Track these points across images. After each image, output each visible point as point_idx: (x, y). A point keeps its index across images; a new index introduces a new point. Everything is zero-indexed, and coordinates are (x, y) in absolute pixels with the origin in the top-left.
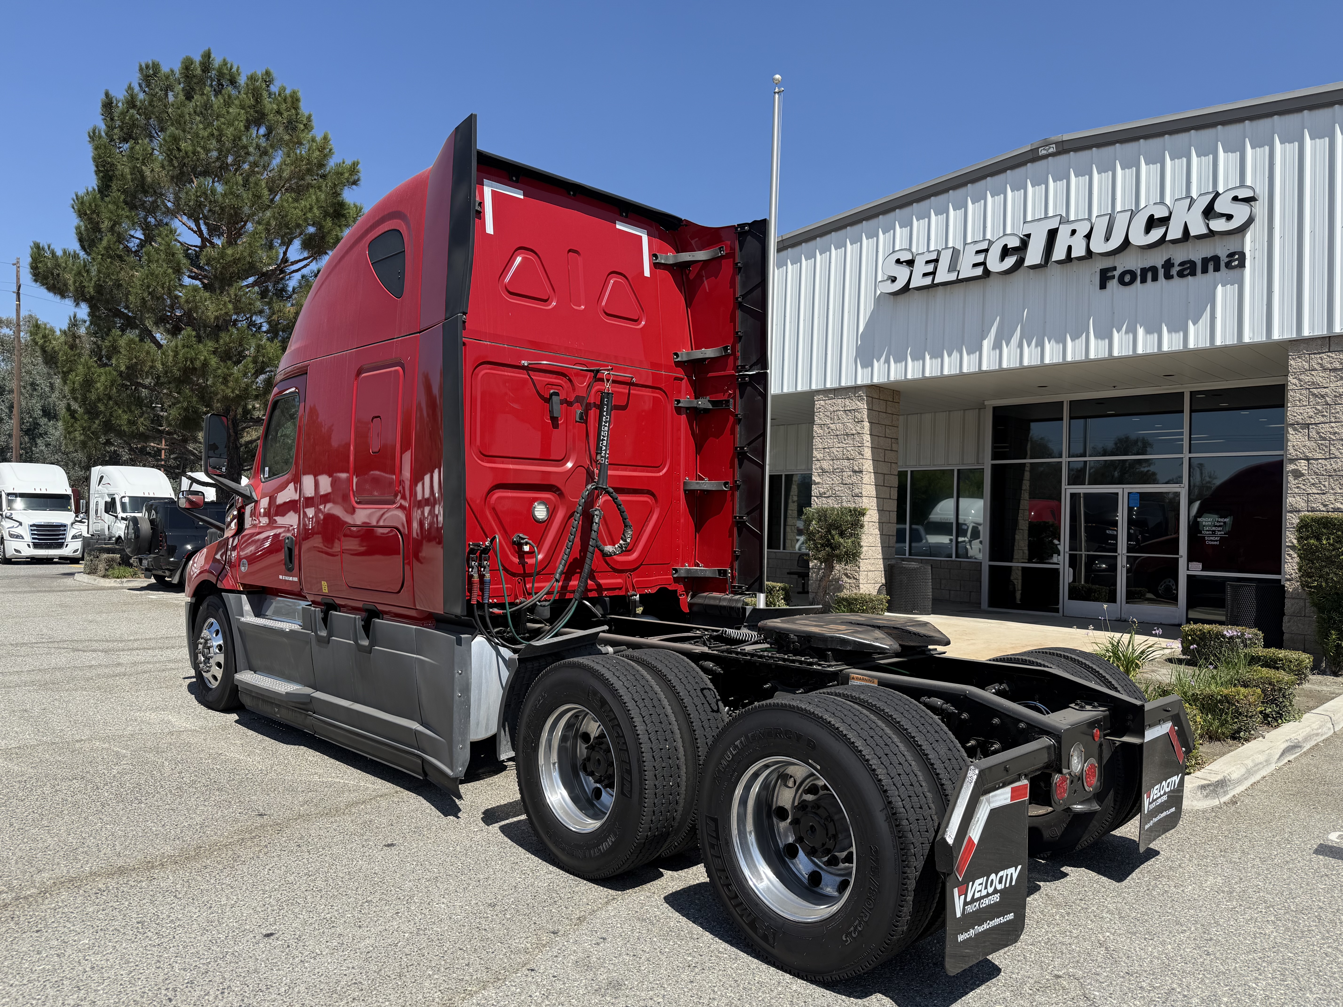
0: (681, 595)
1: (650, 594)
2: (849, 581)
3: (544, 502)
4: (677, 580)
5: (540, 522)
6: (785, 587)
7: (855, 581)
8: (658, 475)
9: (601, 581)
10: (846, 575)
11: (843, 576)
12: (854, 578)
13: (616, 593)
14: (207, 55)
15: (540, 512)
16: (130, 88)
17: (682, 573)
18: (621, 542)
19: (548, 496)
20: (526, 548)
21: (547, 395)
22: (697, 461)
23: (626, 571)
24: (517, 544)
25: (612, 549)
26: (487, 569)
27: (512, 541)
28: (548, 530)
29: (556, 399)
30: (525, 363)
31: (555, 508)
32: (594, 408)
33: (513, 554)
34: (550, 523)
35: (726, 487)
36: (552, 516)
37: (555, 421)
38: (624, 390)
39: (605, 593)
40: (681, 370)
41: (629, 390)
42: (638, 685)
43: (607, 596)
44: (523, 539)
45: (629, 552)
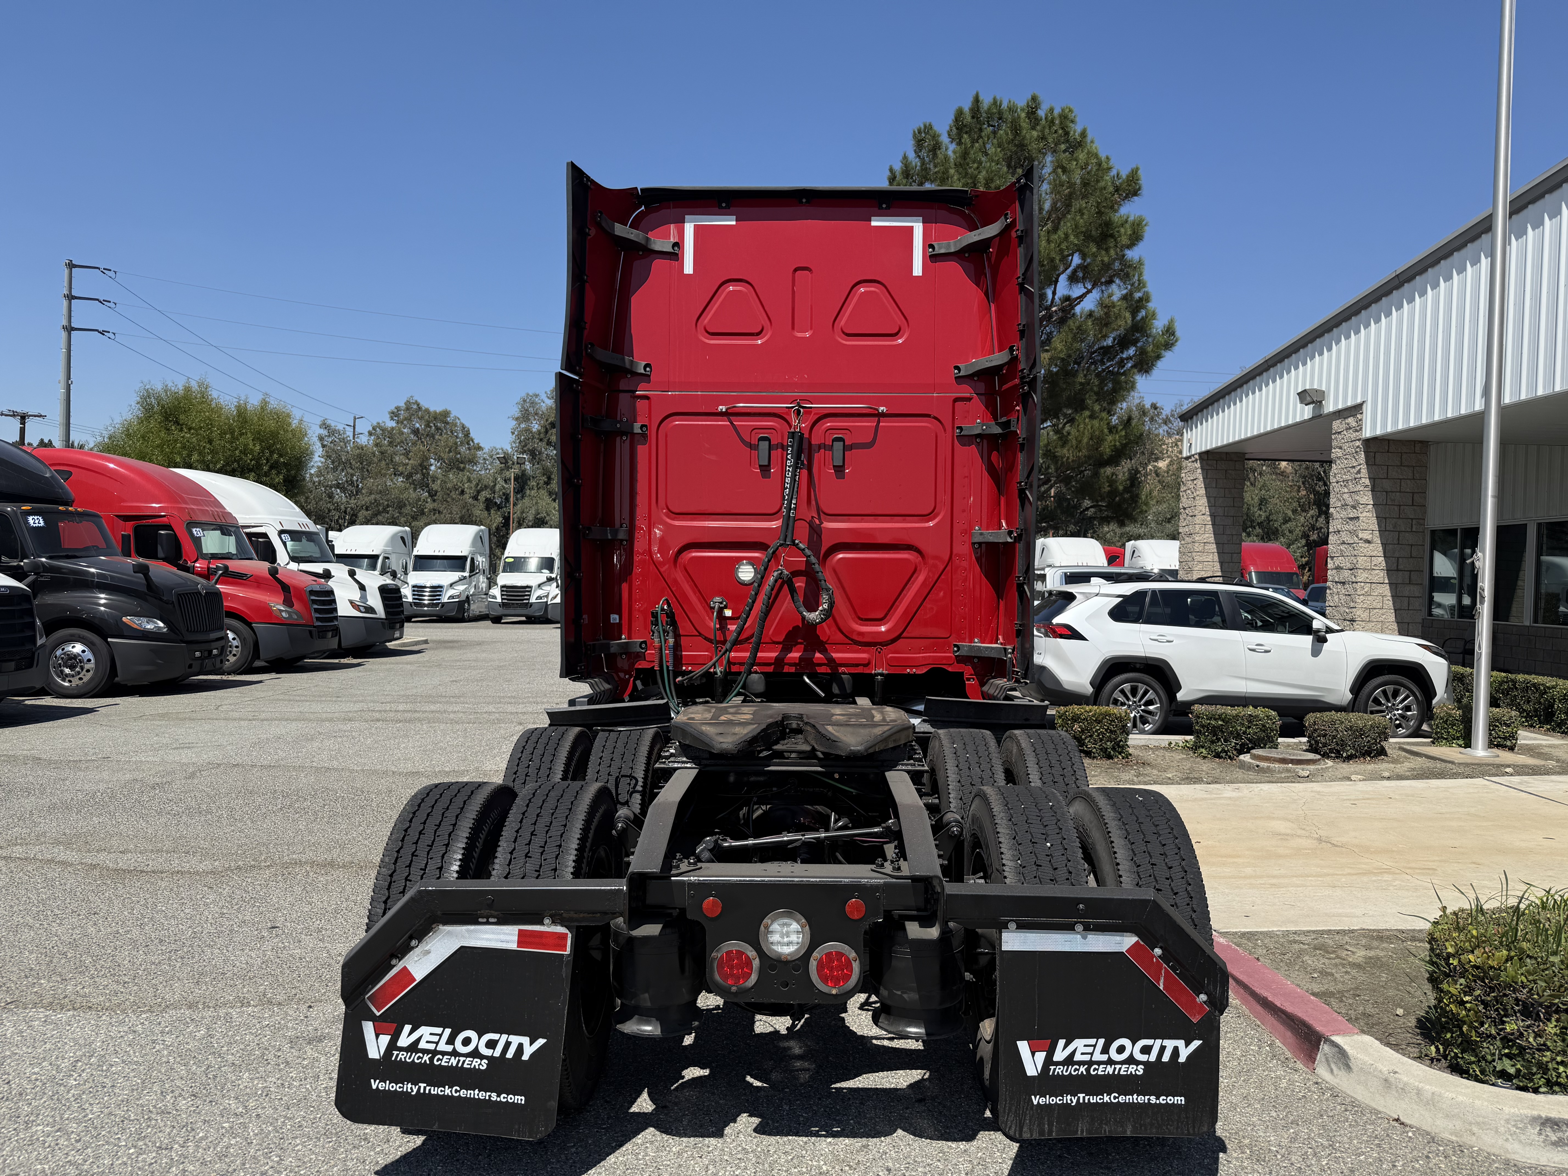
0: (969, 679)
1: (915, 674)
3: (752, 561)
4: (961, 659)
5: (746, 585)
8: (927, 525)
9: (834, 655)
13: (859, 670)
14: (977, 100)
15: (746, 573)
16: (905, 157)
17: (964, 652)
18: (820, 608)
19: (756, 555)
20: (728, 613)
21: (754, 441)
22: (1000, 505)
23: (874, 644)
24: (714, 608)
25: (813, 616)
26: (671, 634)
27: (709, 605)
28: (756, 594)
29: (764, 445)
30: (722, 408)
31: (766, 569)
32: (822, 450)
33: (712, 620)
34: (759, 586)
35: (1011, 538)
36: (762, 577)
37: (765, 469)
38: (870, 423)
39: (842, 669)
40: (965, 387)
41: (879, 422)
42: (537, 761)
43: (844, 673)
44: (721, 603)
45: (880, 621)
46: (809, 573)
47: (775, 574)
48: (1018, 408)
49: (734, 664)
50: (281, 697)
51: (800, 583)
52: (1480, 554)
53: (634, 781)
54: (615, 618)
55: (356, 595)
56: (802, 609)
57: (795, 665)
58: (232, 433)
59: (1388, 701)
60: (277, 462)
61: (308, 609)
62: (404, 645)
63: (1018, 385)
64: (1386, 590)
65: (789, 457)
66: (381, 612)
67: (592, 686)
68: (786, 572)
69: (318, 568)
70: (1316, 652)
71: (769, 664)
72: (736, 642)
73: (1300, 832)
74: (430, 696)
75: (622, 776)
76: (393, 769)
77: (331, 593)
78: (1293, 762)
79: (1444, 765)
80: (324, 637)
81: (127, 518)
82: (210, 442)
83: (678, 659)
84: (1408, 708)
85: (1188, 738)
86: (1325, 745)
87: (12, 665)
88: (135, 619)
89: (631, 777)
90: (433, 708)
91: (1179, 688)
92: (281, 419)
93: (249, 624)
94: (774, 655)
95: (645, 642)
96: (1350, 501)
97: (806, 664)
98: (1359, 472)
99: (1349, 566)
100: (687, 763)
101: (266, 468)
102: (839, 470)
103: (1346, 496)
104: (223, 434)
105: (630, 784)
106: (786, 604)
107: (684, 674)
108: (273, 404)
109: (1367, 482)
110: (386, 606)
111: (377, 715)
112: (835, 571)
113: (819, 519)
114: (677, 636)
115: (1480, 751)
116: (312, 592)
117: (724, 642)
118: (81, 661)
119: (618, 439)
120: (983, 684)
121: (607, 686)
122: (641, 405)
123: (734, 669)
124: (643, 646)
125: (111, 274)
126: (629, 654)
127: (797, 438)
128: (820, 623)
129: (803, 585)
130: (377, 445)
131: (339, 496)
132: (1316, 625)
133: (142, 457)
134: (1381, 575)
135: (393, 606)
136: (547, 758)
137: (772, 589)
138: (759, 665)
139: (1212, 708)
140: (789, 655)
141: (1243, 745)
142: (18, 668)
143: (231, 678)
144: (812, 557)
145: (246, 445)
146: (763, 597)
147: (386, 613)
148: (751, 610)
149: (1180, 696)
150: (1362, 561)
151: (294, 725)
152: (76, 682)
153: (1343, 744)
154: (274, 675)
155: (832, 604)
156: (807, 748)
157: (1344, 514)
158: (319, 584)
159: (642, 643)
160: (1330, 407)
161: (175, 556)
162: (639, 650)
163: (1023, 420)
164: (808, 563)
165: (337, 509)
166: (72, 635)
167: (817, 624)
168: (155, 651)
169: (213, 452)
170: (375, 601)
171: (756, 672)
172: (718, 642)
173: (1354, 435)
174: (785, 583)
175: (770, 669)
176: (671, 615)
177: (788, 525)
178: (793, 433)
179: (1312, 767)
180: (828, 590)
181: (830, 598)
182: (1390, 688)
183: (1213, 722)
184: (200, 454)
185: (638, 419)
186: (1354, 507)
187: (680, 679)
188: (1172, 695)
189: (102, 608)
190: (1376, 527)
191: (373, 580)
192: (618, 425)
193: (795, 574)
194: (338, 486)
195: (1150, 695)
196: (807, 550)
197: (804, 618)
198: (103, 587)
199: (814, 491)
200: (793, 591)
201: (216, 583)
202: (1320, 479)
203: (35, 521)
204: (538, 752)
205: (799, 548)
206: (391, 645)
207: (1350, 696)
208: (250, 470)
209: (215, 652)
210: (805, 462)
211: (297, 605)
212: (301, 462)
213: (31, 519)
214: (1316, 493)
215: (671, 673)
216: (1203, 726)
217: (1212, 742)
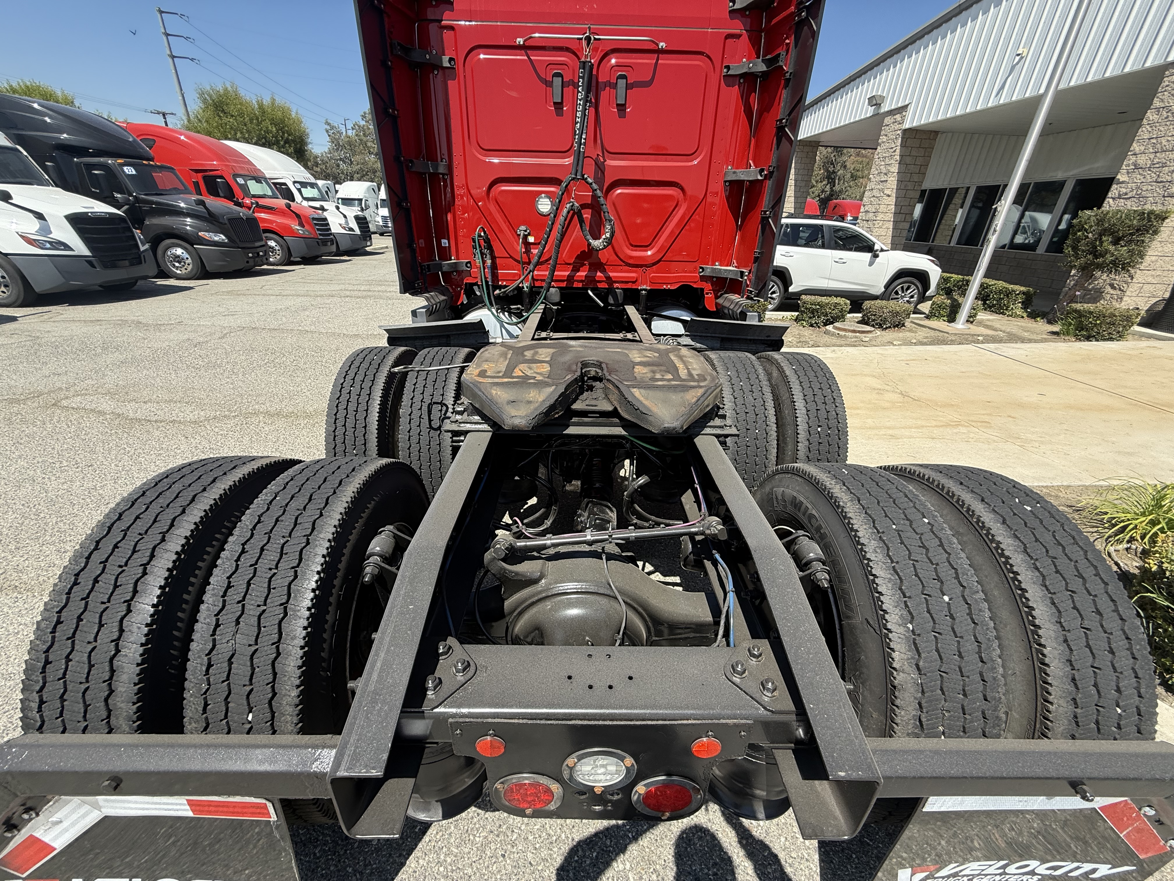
0: (707, 294)
1: (669, 290)
2: (1112, 291)
3: (549, 195)
4: (703, 278)
5: (545, 216)
6: (1028, 292)
7: (1119, 292)
8: (690, 164)
9: (611, 274)
10: (1112, 286)
11: (1108, 287)
12: (1120, 289)
13: (629, 286)
15: (544, 206)
17: (708, 273)
18: (604, 237)
19: (552, 189)
20: (531, 239)
21: (549, 79)
22: (749, 146)
23: (641, 266)
24: (519, 235)
25: (597, 243)
26: (488, 256)
27: (516, 232)
28: (553, 224)
29: (558, 81)
30: (520, 41)
31: (560, 202)
32: (608, 88)
33: (518, 244)
34: (555, 217)
35: (761, 176)
36: (557, 209)
37: (559, 106)
38: (648, 60)
39: (616, 285)
40: (737, 22)
41: (658, 60)
42: (357, 386)
43: (618, 288)
44: (525, 231)
45: (646, 247)
46: (595, 206)
47: (568, 206)
48: (787, 41)
49: (537, 280)
50: (300, 280)
51: (587, 215)
52: (1003, 202)
53: (444, 408)
54: (445, 242)
55: (343, 221)
56: (589, 237)
57: (582, 281)
58: (257, 119)
59: (903, 292)
60: (287, 139)
61: (313, 229)
62: (375, 249)
63: (794, 13)
64: (891, 225)
65: (580, 89)
66: (358, 231)
67: (427, 299)
68: (576, 204)
69: (317, 204)
70: (871, 264)
71: (563, 281)
72: (538, 263)
73: (887, 387)
74: (381, 281)
75: (435, 403)
76: (345, 332)
77: (325, 219)
78: (859, 332)
79: (942, 334)
80: (326, 245)
81: (197, 171)
82: (245, 125)
83: (495, 276)
84: (912, 297)
85: (793, 313)
86: (874, 320)
87: (127, 263)
88: (206, 234)
89: (442, 404)
90: (379, 288)
91: (791, 284)
92: (285, 112)
93: (282, 237)
94: (567, 273)
95: (469, 262)
96: (884, 170)
97: (591, 281)
98: (895, 151)
99: (874, 210)
100: (480, 423)
101: (282, 143)
102: (622, 108)
103: (882, 167)
104: (251, 120)
105: (441, 411)
106: (576, 232)
107: (500, 287)
108: (279, 101)
109: (898, 158)
110: (360, 228)
111: (348, 293)
112: (614, 204)
113: (603, 157)
114: (493, 258)
115: (960, 325)
116: (314, 219)
117: (529, 263)
118: (183, 259)
119: (431, 75)
120: (717, 297)
121: (442, 298)
122: (447, 34)
123: (537, 284)
124: (469, 265)
125: (185, 18)
126: (460, 273)
127: (587, 68)
128: (603, 249)
129: (589, 217)
130: (357, 135)
131: (342, 166)
132: (876, 247)
133: (209, 134)
134: (890, 217)
135: (364, 228)
136: (367, 384)
137: (565, 220)
138: (556, 281)
139: (813, 297)
140: (578, 274)
141: (827, 320)
142: (132, 264)
143: (275, 268)
144: (598, 191)
145: (267, 128)
146: (558, 227)
147: (361, 231)
148: (548, 237)
149: (791, 289)
150: (882, 208)
151: (300, 299)
152: (184, 271)
153: (885, 320)
154: (302, 266)
155: (612, 234)
156: (610, 408)
157: (878, 178)
158: (318, 214)
159: (467, 263)
160: (886, 107)
161: (230, 195)
162: (465, 268)
163: (793, 52)
164: (595, 197)
165: (343, 173)
166: (173, 243)
167: (600, 250)
168: (222, 252)
169: (248, 131)
170: (354, 225)
171: (553, 287)
172: (524, 263)
173: (897, 127)
174: (576, 214)
175: (564, 285)
176: (487, 241)
177: (578, 160)
178: (584, 63)
179: (870, 335)
180: (610, 221)
181: (612, 228)
182: (906, 286)
183: (814, 307)
184: (241, 133)
185: (446, 52)
186: (886, 174)
187: (497, 292)
188: (786, 288)
189: (188, 228)
190: (895, 187)
191: (352, 212)
192: (428, 57)
193: (583, 206)
194: (341, 159)
195: (775, 288)
196: (594, 185)
197: (589, 244)
198: (188, 215)
199: (600, 130)
200: (581, 221)
201: (254, 212)
202: (832, 164)
203: (129, 170)
204: (359, 378)
205: (587, 183)
206: (368, 249)
207: (883, 289)
208: (274, 144)
209: (261, 253)
210: (593, 100)
211: (307, 227)
212: (303, 140)
213: (125, 168)
214: (828, 171)
215: (491, 287)
216: (806, 309)
217: (810, 318)
